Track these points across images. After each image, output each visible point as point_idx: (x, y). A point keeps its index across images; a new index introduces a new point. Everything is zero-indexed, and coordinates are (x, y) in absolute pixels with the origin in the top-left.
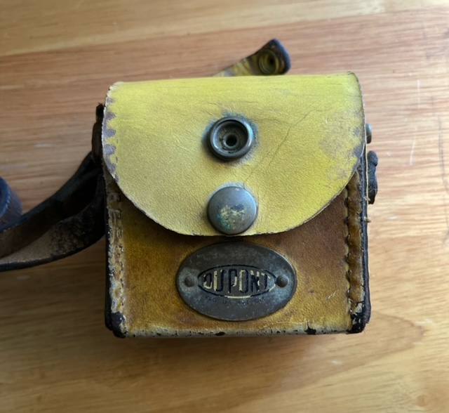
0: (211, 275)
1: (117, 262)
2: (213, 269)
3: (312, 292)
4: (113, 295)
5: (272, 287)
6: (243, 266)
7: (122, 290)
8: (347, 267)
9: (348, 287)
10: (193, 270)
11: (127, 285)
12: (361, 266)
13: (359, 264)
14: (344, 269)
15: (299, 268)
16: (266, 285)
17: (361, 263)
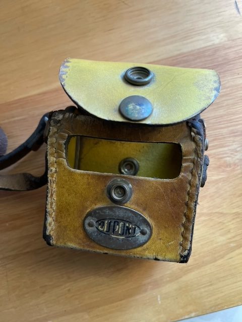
0: (104, 223)
1: (51, 207)
2: (105, 219)
3: (160, 239)
4: (48, 225)
5: (138, 234)
6: (122, 220)
7: (53, 223)
8: (183, 229)
9: (182, 240)
10: (94, 218)
11: (56, 221)
12: (191, 230)
13: (190, 229)
14: (181, 230)
15: (155, 225)
16: (134, 233)
17: (191, 229)
